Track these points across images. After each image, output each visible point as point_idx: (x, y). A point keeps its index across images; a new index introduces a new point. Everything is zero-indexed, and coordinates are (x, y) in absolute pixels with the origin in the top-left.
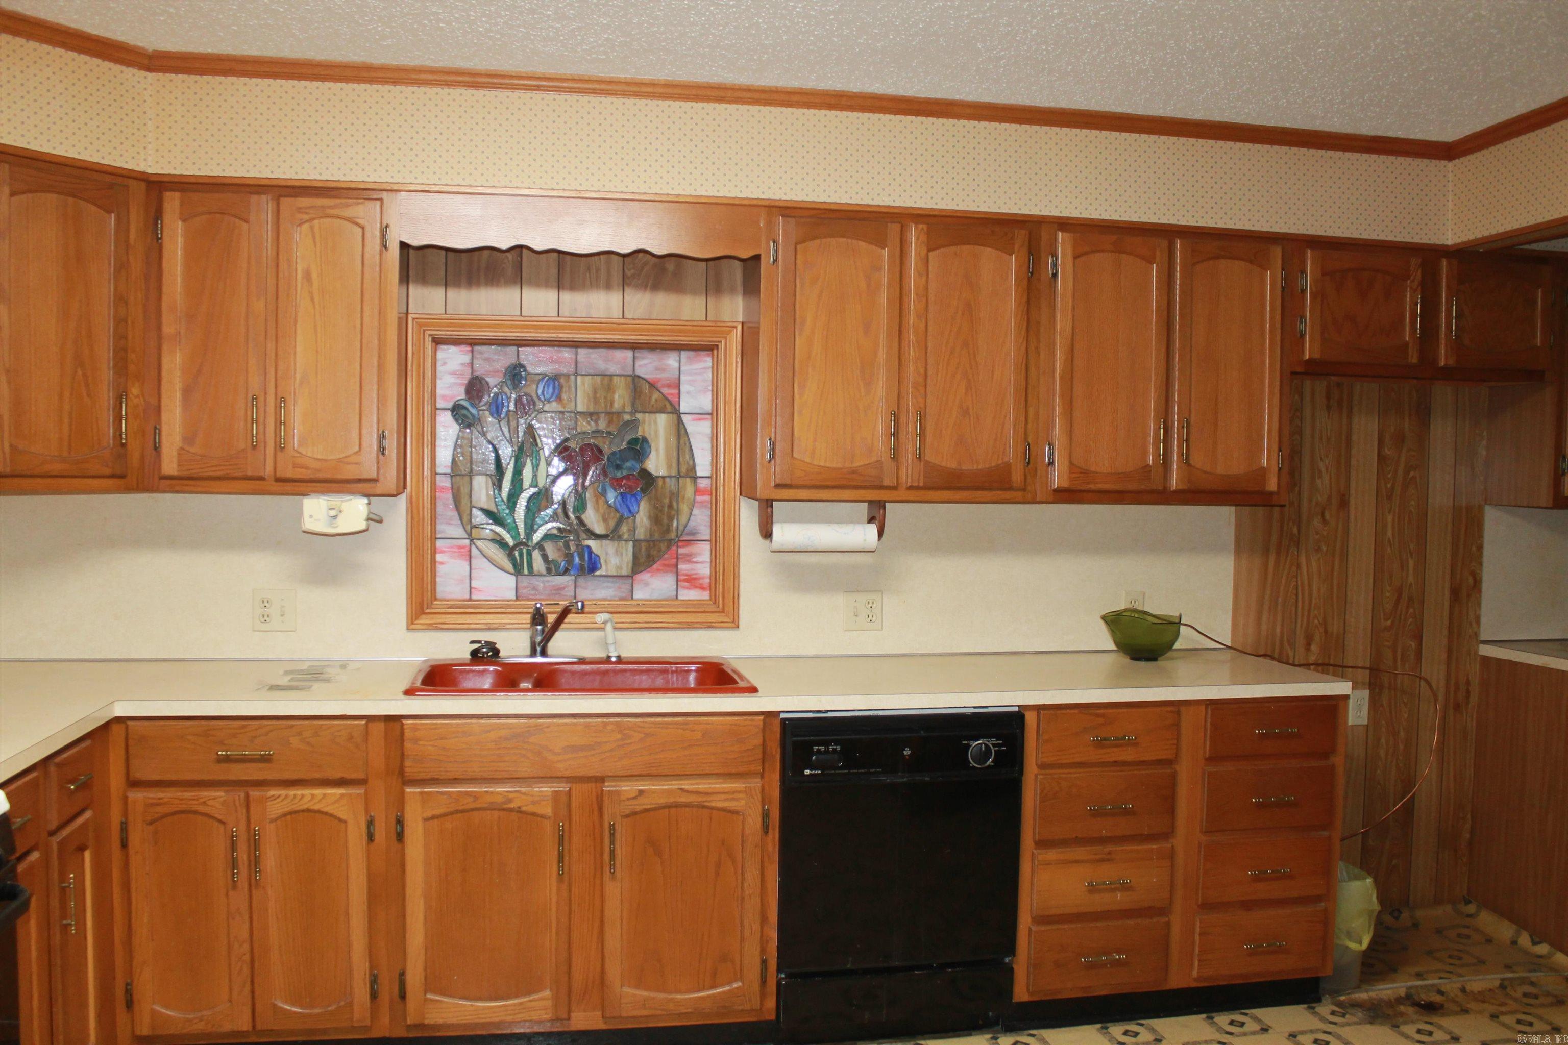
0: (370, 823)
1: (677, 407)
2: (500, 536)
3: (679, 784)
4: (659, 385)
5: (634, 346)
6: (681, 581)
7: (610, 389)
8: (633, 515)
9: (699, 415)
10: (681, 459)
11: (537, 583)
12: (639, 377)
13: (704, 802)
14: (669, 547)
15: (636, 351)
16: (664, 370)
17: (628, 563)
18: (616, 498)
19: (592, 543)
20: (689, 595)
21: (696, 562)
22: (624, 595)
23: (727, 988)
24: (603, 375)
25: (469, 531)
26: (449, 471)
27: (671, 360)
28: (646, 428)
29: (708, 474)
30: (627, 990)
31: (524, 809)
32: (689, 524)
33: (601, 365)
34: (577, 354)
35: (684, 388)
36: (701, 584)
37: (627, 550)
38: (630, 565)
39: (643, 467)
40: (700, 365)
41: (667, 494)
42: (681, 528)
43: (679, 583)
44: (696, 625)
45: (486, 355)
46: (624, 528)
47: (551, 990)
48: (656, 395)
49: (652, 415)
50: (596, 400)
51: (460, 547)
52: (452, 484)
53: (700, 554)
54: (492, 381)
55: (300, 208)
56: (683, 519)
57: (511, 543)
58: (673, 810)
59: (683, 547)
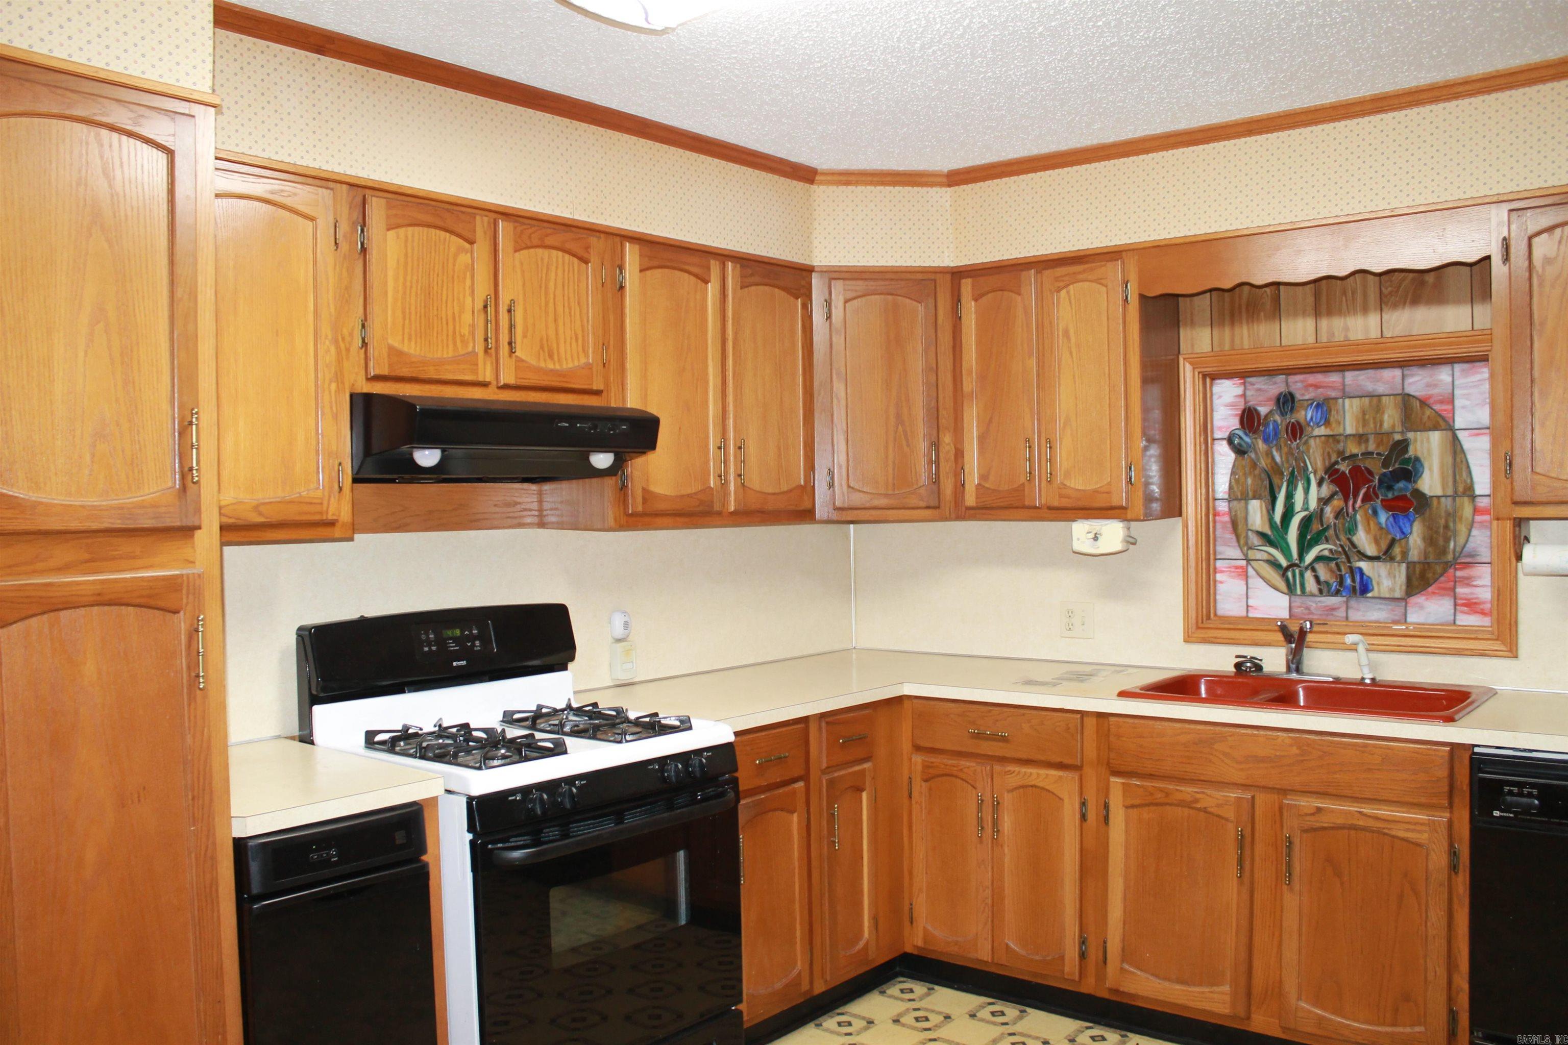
0: (1083, 804)
1: (1451, 423)
2: (1274, 557)
3: (1358, 807)
4: (1431, 401)
5: (1402, 364)
6: (1459, 605)
7: (1379, 409)
8: (1405, 535)
9: (1476, 430)
10: (1458, 477)
11: (1311, 603)
12: (1409, 395)
13: (1384, 828)
14: (1445, 571)
15: (1405, 369)
16: (1436, 386)
17: (1401, 586)
18: (1387, 519)
19: (1363, 565)
20: (1467, 620)
21: (1476, 586)
22: (1397, 618)
23: (1408, 1030)
24: (1371, 396)
25: (1245, 552)
26: (1226, 496)
27: (1444, 375)
28: (1418, 448)
29: (1487, 492)
30: (1303, 1004)
31: (1209, 810)
32: (1467, 546)
33: (1369, 387)
34: (1344, 377)
35: (1458, 403)
36: (1482, 610)
37: (1400, 572)
38: (1404, 587)
39: (1415, 487)
40: (1478, 377)
41: (1443, 514)
42: (1458, 549)
43: (1458, 608)
44: (1466, 652)
45: (1257, 386)
46: (1397, 550)
47: (1230, 987)
48: (1428, 412)
49: (1423, 433)
50: (1365, 423)
51: (1237, 567)
52: (1230, 509)
53: (1480, 577)
54: (1263, 410)
55: (1058, 277)
56: (1461, 540)
57: (1284, 563)
58: (1353, 832)
59: (1460, 569)
